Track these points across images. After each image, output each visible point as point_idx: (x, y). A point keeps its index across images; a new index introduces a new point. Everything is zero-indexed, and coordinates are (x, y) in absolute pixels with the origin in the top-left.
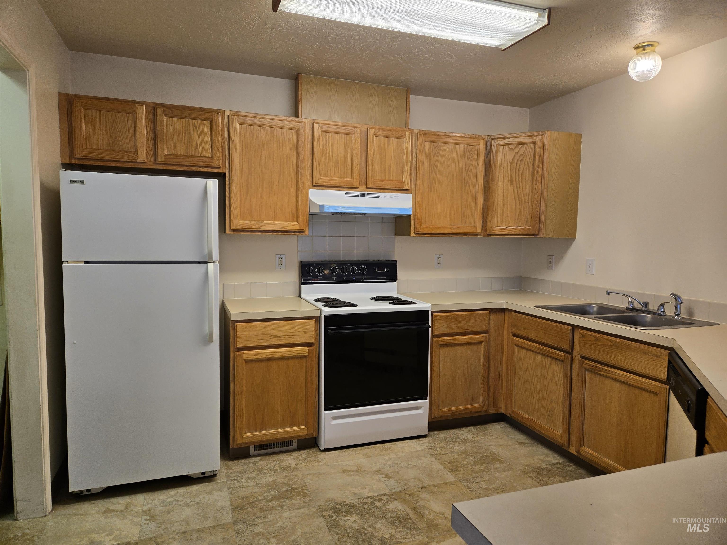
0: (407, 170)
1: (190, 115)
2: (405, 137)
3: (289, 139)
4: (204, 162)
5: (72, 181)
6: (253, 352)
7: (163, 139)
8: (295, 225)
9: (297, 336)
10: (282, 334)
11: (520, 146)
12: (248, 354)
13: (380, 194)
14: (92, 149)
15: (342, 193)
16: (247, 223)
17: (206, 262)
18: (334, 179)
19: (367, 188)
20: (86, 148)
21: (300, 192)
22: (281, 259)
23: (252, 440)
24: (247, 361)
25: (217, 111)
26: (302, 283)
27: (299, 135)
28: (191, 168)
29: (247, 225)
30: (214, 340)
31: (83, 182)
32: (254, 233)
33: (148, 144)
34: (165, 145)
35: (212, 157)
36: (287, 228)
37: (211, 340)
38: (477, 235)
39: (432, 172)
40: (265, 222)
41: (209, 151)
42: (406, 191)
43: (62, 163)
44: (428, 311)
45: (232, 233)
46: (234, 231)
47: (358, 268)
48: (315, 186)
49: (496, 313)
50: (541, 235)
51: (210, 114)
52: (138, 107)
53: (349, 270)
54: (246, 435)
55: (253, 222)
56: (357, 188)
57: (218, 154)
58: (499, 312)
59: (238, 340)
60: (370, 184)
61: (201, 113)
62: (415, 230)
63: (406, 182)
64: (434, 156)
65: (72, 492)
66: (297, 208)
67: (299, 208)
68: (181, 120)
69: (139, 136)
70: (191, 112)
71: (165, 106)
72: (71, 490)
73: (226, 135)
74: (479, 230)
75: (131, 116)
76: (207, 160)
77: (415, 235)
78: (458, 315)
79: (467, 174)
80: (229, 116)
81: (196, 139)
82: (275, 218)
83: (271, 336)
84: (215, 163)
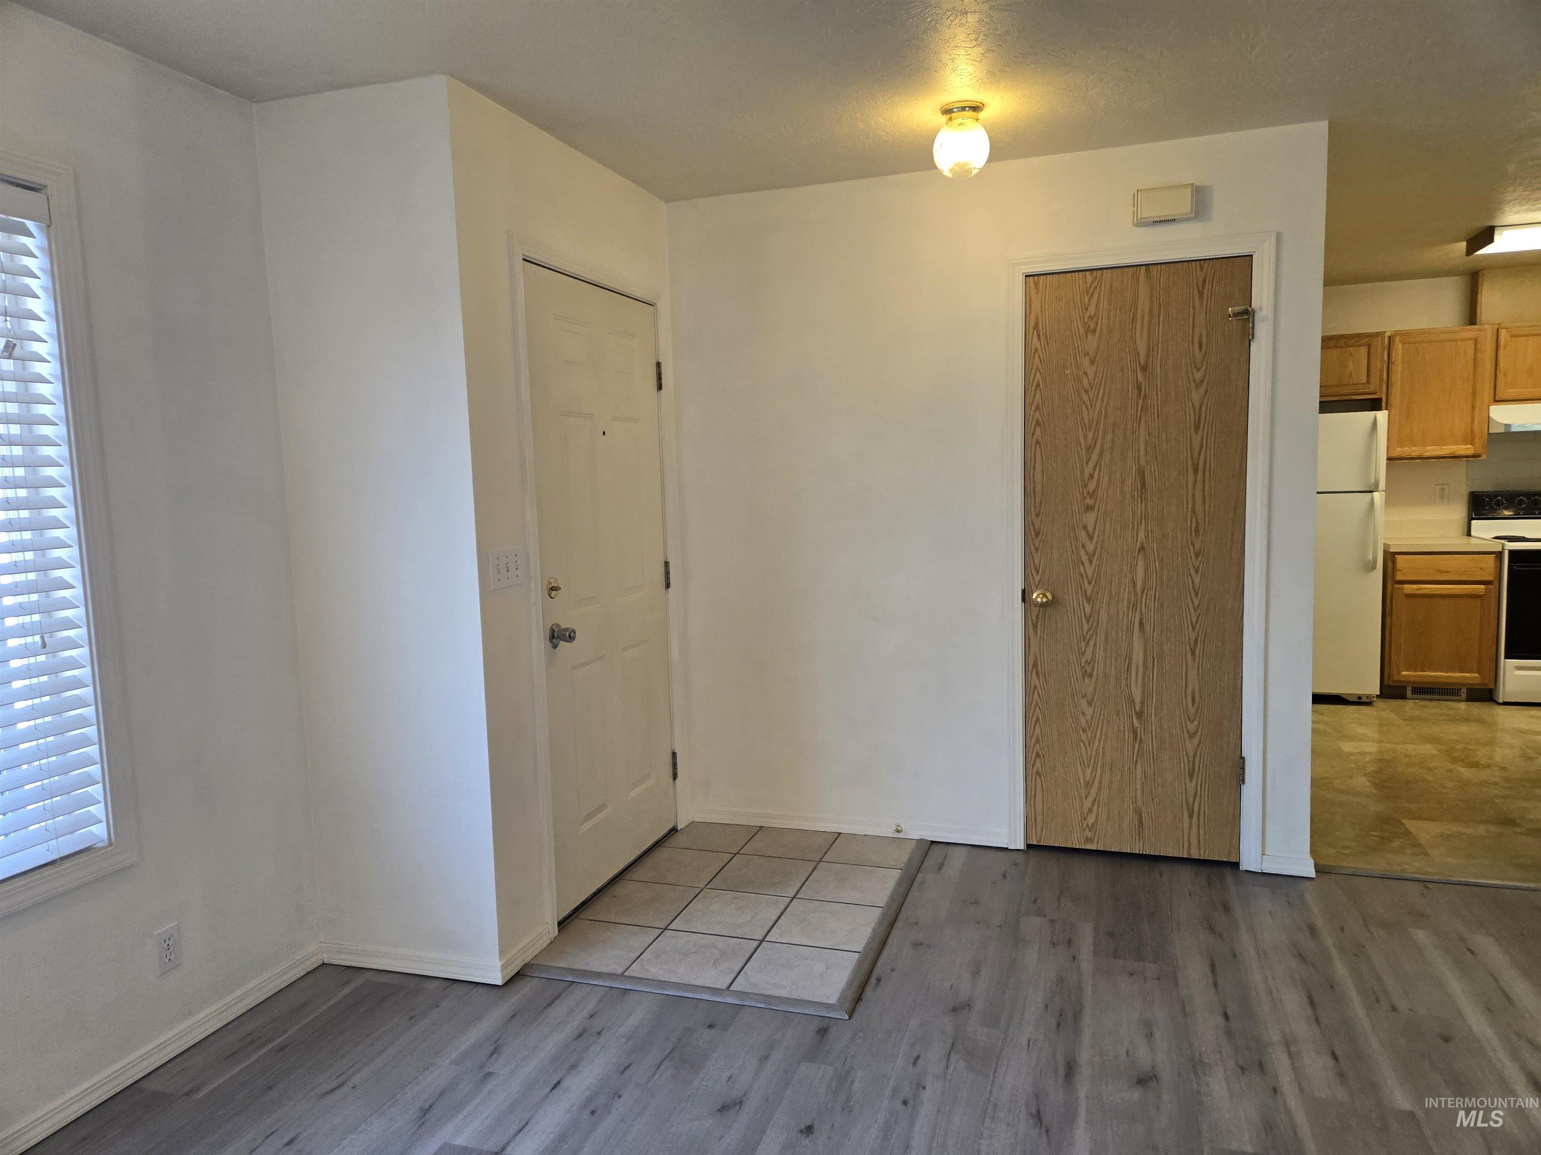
1: (1345, 344)
3: (1464, 352)
4: (1358, 389)
6: (1415, 586)
8: (1468, 449)
9: (1470, 573)
10: (1451, 570)
12: (1409, 588)
16: (1406, 451)
17: (1371, 492)
21: (1477, 410)
22: (1442, 490)
23: (1412, 679)
24: (1408, 596)
25: (1376, 335)
26: (1473, 519)
27: (1479, 345)
28: (1343, 397)
29: (1406, 452)
30: (1377, 567)
32: (1415, 461)
35: (1368, 382)
36: (1457, 453)
37: (1374, 567)
40: (1428, 448)
41: (1365, 377)
46: (1394, 458)
48: (1499, 401)
51: (1368, 339)
54: (1404, 673)
55: (1414, 448)
57: (1375, 380)
59: (1398, 573)
61: (1356, 339)
66: (1472, 430)
67: (1475, 428)
68: (1335, 350)
70: (1347, 340)
73: (1386, 358)
76: (1361, 387)
80: (1390, 337)
81: (1351, 366)
82: (1442, 442)
83: (1437, 570)
84: (1371, 389)
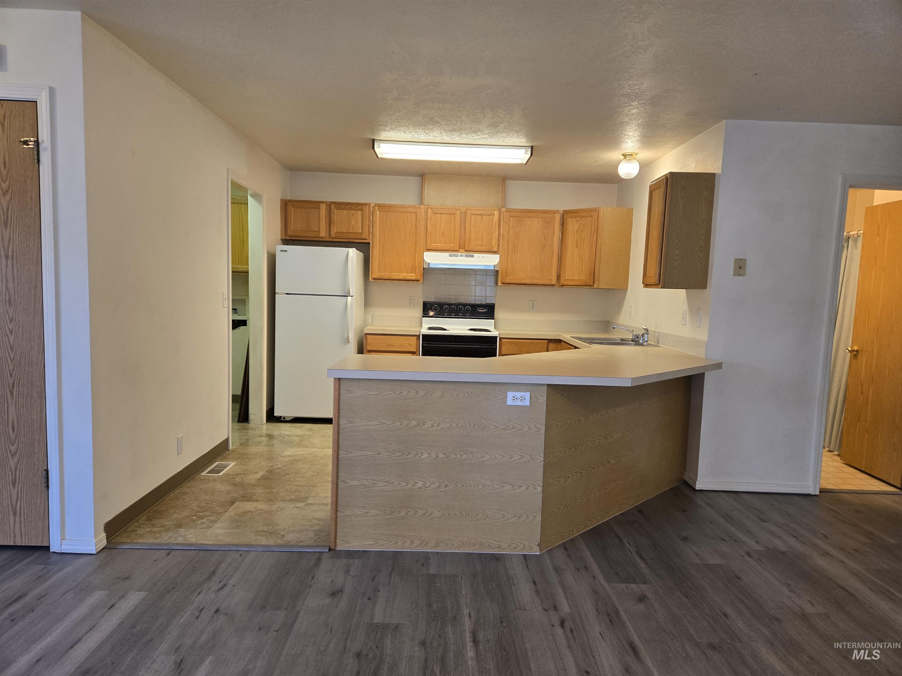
0: (495, 238)
1: (350, 208)
2: (494, 214)
3: (411, 220)
4: (357, 236)
5: (282, 251)
7: (334, 223)
8: (413, 276)
9: (404, 347)
10: (395, 344)
11: (584, 218)
13: (475, 255)
14: (296, 230)
15: (447, 254)
16: (382, 274)
17: (347, 296)
18: (441, 245)
19: (465, 251)
20: (294, 230)
21: (417, 254)
22: (410, 300)
25: (366, 204)
26: (423, 317)
27: (418, 217)
28: (350, 240)
30: (350, 341)
31: (286, 251)
32: (386, 281)
33: (326, 226)
34: (335, 227)
35: (362, 233)
36: (408, 278)
37: (348, 342)
38: (554, 285)
39: (516, 239)
40: (393, 274)
41: (360, 229)
42: (495, 253)
43: (281, 239)
44: (497, 337)
45: (373, 280)
46: (374, 279)
47: (464, 308)
48: (428, 250)
49: (554, 343)
50: (595, 286)
51: (361, 206)
52: (321, 205)
53: (457, 309)
55: (386, 273)
56: (458, 251)
57: (366, 231)
58: (556, 342)
59: (369, 345)
60: (467, 249)
61: (356, 206)
62: (501, 281)
63: (494, 246)
64: (517, 227)
65: (276, 416)
66: (415, 265)
67: (416, 264)
68: (344, 211)
69: (321, 222)
70: (350, 206)
71: (336, 203)
72: (275, 415)
73: (371, 219)
74: (554, 282)
75: (317, 210)
76: (359, 235)
77: (501, 285)
78: (521, 342)
79: (544, 240)
80: (373, 207)
81: (353, 222)
82: (400, 271)
83: (388, 345)
84: (364, 236)
